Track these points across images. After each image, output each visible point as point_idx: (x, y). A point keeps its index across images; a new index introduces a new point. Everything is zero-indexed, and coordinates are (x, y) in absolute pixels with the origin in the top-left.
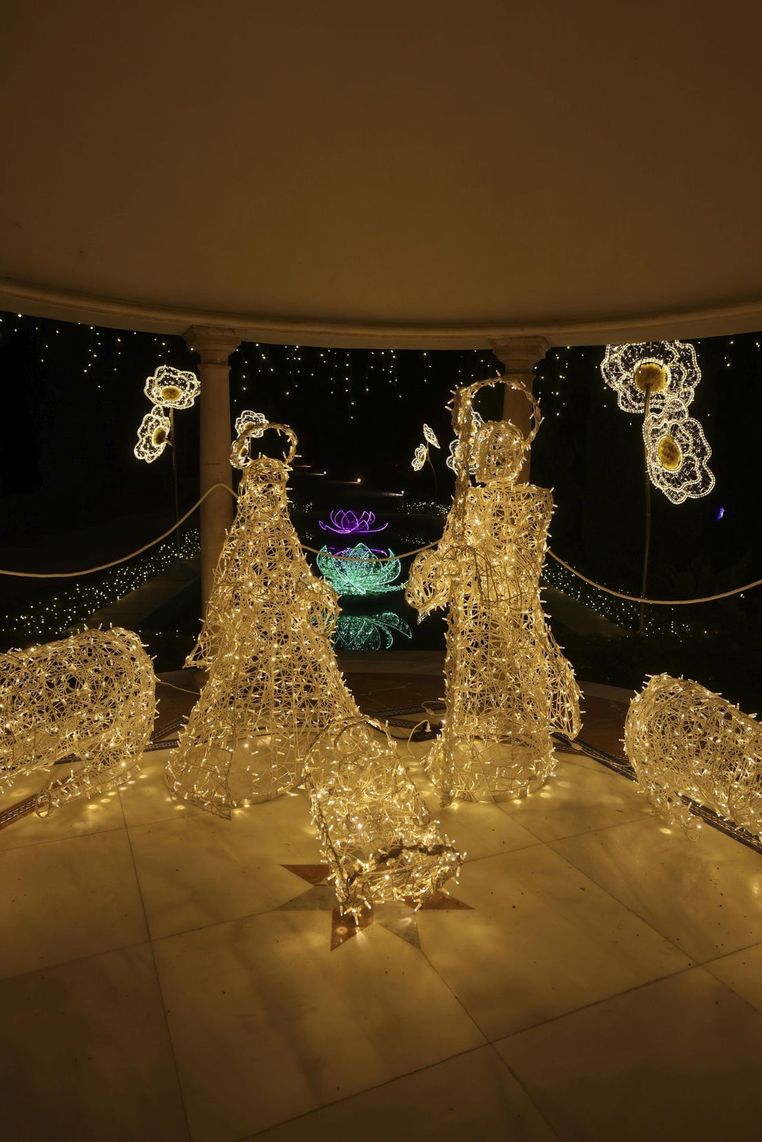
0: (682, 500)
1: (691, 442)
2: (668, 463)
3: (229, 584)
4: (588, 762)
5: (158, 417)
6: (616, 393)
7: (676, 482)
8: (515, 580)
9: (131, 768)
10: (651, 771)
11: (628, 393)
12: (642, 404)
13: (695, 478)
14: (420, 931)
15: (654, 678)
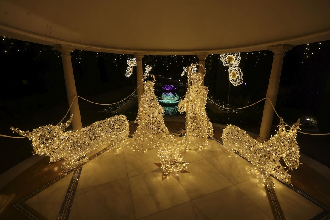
0: (236, 85)
1: (238, 73)
2: (234, 77)
3: (142, 107)
4: (215, 141)
5: (130, 68)
6: (223, 62)
7: (235, 81)
8: (200, 106)
9: (125, 142)
10: (227, 144)
11: (226, 62)
12: (228, 65)
13: (239, 80)
14: (179, 177)
15: (228, 125)
